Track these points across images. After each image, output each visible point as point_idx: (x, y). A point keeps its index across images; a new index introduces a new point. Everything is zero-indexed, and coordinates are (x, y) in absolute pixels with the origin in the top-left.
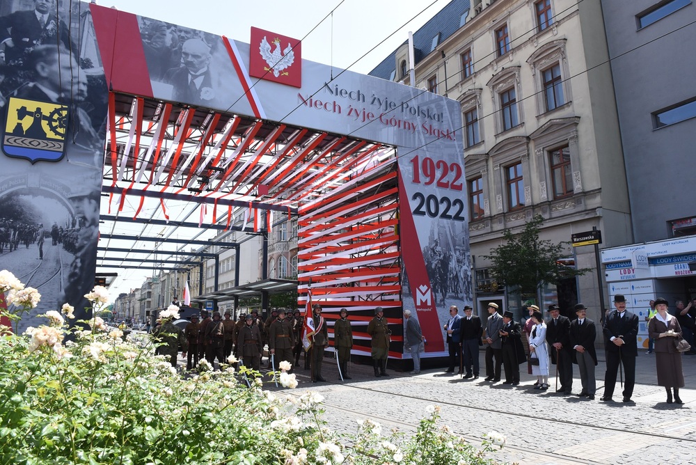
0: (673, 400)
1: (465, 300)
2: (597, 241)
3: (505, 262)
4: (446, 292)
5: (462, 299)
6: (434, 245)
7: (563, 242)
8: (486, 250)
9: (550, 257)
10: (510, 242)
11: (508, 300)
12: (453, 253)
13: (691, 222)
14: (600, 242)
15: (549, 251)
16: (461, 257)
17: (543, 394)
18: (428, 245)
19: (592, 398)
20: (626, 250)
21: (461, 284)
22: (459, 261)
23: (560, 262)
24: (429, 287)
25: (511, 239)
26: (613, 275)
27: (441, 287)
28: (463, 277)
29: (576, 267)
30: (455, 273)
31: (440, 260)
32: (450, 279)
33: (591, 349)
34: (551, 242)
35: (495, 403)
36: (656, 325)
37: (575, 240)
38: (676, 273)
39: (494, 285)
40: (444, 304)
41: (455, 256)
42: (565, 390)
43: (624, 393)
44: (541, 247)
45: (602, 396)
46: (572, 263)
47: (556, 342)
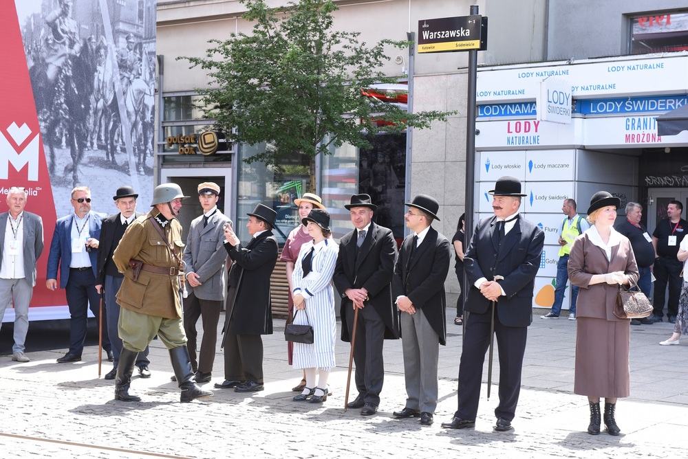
0: (603, 427)
1: (133, 171)
2: (476, 44)
3: (242, 80)
4: (82, 146)
5: (124, 169)
6: (57, 11)
7: (388, 42)
8: (198, 43)
9: (353, 76)
10: (261, 28)
11: (239, 179)
12: (108, 41)
13: (668, 22)
14: (484, 47)
15: (353, 60)
16: (131, 56)
17: (314, 412)
18: (38, 10)
19: (427, 422)
20: (527, 75)
21: (125, 126)
22: (123, 65)
23: (375, 92)
24: (35, 130)
25: (263, 20)
26: (491, 131)
27: (71, 131)
28: (131, 109)
29: (411, 107)
30: (110, 98)
31: (72, 57)
32: (96, 112)
33: (432, 306)
34: (360, 39)
35: (199, 439)
36: (585, 255)
37: (426, 35)
38: (627, 138)
39: (209, 138)
40: (75, 179)
41: (113, 50)
42: (366, 403)
43: (498, 412)
44: (335, 48)
45: (449, 420)
46: (402, 98)
47: (353, 287)
